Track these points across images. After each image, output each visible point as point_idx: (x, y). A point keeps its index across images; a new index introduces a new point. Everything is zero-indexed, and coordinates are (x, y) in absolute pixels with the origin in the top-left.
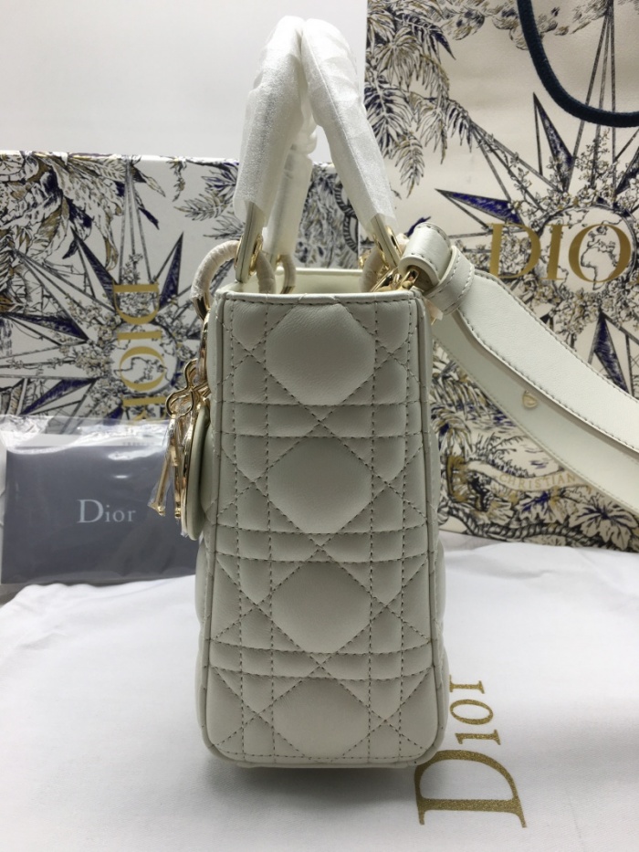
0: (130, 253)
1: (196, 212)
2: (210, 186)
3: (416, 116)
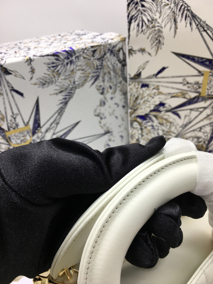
0: (11, 114)
1: (44, 83)
2: (49, 68)
3: (159, 9)
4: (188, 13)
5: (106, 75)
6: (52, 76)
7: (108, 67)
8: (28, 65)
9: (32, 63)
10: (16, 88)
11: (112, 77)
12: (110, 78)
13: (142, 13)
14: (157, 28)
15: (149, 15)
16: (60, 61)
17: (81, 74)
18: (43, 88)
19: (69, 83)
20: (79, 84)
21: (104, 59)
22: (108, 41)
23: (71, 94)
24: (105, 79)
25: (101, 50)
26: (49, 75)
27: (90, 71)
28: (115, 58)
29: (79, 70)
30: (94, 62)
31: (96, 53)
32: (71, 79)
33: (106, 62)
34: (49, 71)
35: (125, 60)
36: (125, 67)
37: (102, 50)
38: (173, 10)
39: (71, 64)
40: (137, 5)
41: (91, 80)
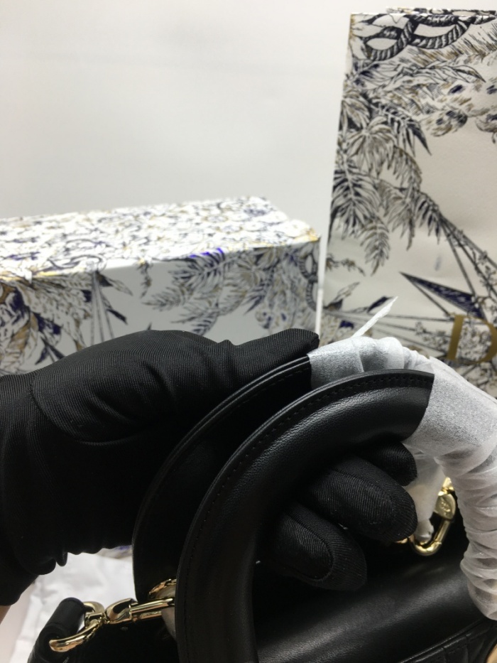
4: (434, 215)
5: (277, 296)
6: (180, 293)
7: (283, 282)
8: (142, 273)
9: (149, 270)
10: (115, 308)
11: (288, 300)
12: (285, 302)
13: (354, 205)
14: (379, 231)
15: (367, 209)
16: (197, 269)
17: (232, 291)
18: (161, 310)
19: (207, 305)
20: (226, 308)
21: (275, 269)
22: (285, 241)
23: (208, 324)
24: (274, 303)
25: (271, 255)
26: (174, 291)
27: (248, 287)
28: (297, 270)
29: (228, 285)
30: (258, 275)
31: (262, 259)
32: (211, 299)
33: (280, 275)
34: (175, 285)
35: (315, 273)
36: (315, 285)
37: (274, 255)
38: (409, 207)
39: (215, 274)
40: (348, 192)
41: (248, 302)
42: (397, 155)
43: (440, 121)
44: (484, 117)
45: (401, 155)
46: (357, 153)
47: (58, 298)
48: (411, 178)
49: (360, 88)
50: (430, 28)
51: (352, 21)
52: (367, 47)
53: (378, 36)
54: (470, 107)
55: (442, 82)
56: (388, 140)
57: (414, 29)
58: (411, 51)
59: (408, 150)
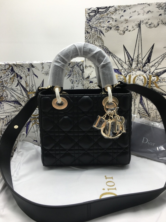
42: (98, 38)
43: (106, 29)
44: (115, 27)
45: (99, 38)
46: (89, 39)
47: (22, 69)
48: (102, 43)
49: (88, 24)
50: (101, 10)
51: (85, 10)
52: (89, 15)
53: (91, 12)
54: (112, 25)
55: (105, 21)
56: (95, 35)
57: (98, 10)
58: (98, 15)
59: (100, 37)
